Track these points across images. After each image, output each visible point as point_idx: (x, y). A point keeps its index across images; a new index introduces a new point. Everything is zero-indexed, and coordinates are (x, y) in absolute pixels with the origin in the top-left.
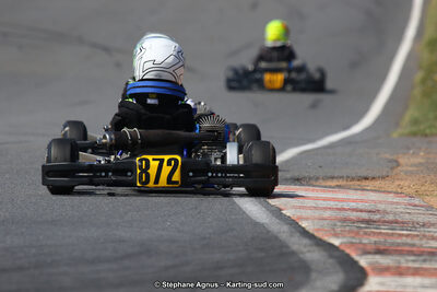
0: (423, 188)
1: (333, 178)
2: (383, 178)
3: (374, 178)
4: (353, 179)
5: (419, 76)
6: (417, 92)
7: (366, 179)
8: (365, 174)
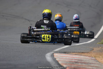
0: (97, 55)
1: (74, 52)
4: (79, 53)
7: (83, 53)
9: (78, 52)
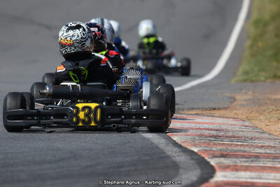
0: (251, 115)
1: (193, 109)
2: (226, 109)
3: (219, 109)
4: (206, 110)
5: (248, 43)
6: (247, 53)
7: (214, 109)
8: (213, 106)
9: (203, 108)
